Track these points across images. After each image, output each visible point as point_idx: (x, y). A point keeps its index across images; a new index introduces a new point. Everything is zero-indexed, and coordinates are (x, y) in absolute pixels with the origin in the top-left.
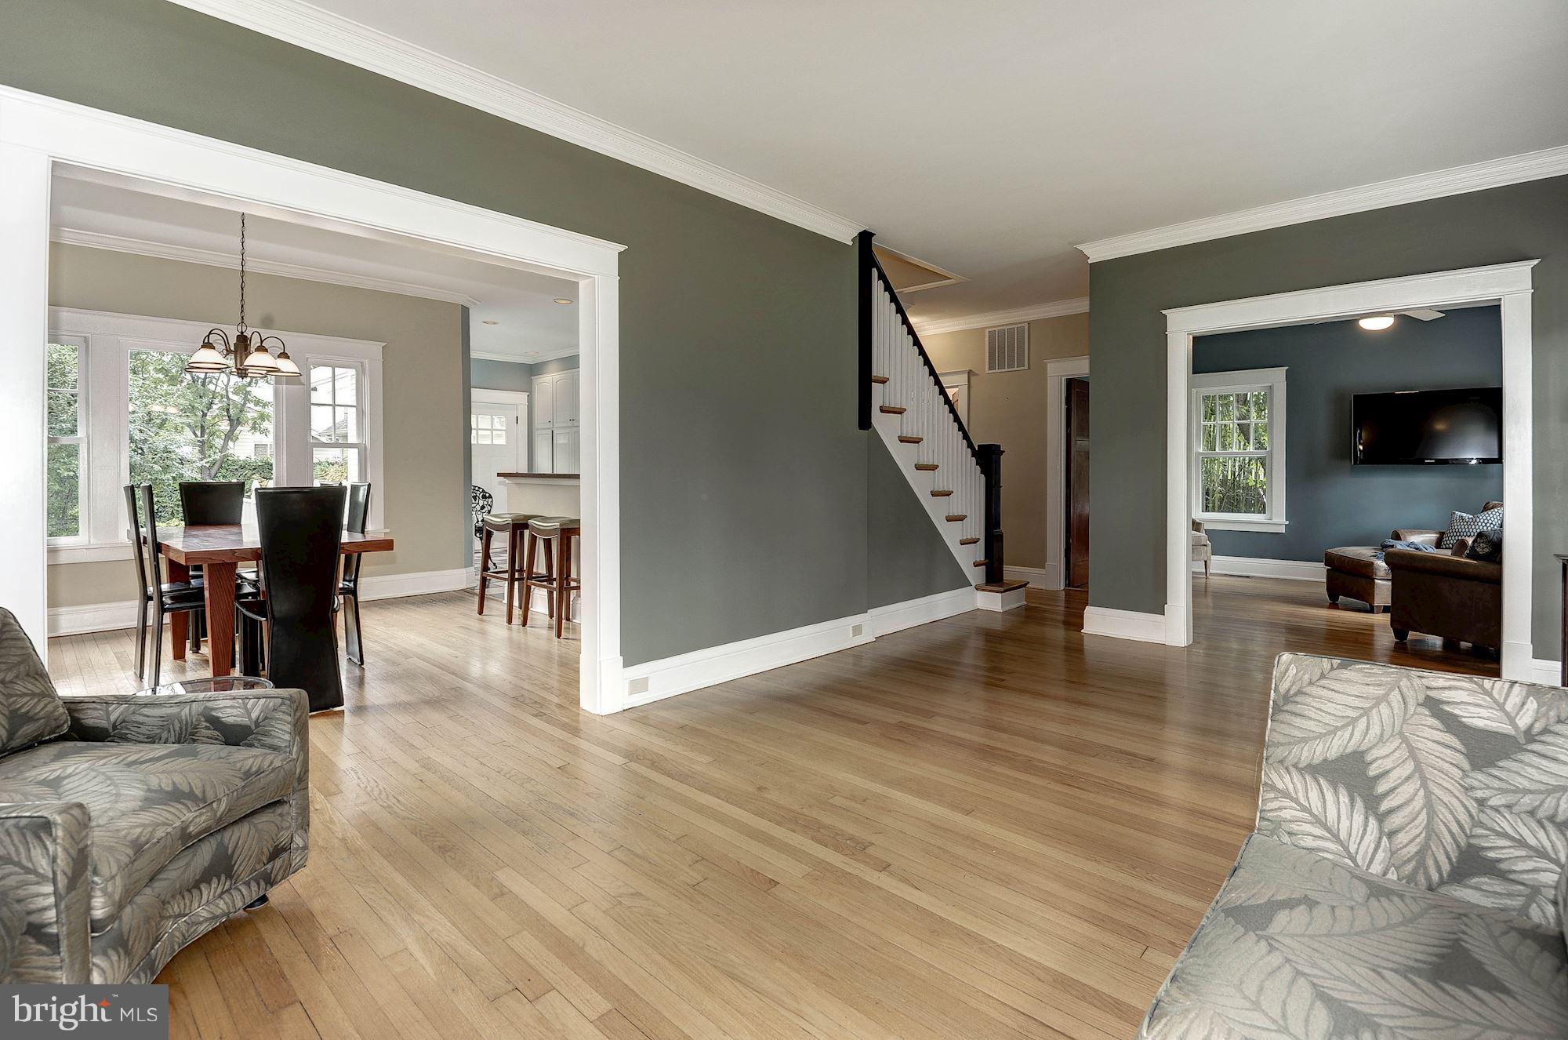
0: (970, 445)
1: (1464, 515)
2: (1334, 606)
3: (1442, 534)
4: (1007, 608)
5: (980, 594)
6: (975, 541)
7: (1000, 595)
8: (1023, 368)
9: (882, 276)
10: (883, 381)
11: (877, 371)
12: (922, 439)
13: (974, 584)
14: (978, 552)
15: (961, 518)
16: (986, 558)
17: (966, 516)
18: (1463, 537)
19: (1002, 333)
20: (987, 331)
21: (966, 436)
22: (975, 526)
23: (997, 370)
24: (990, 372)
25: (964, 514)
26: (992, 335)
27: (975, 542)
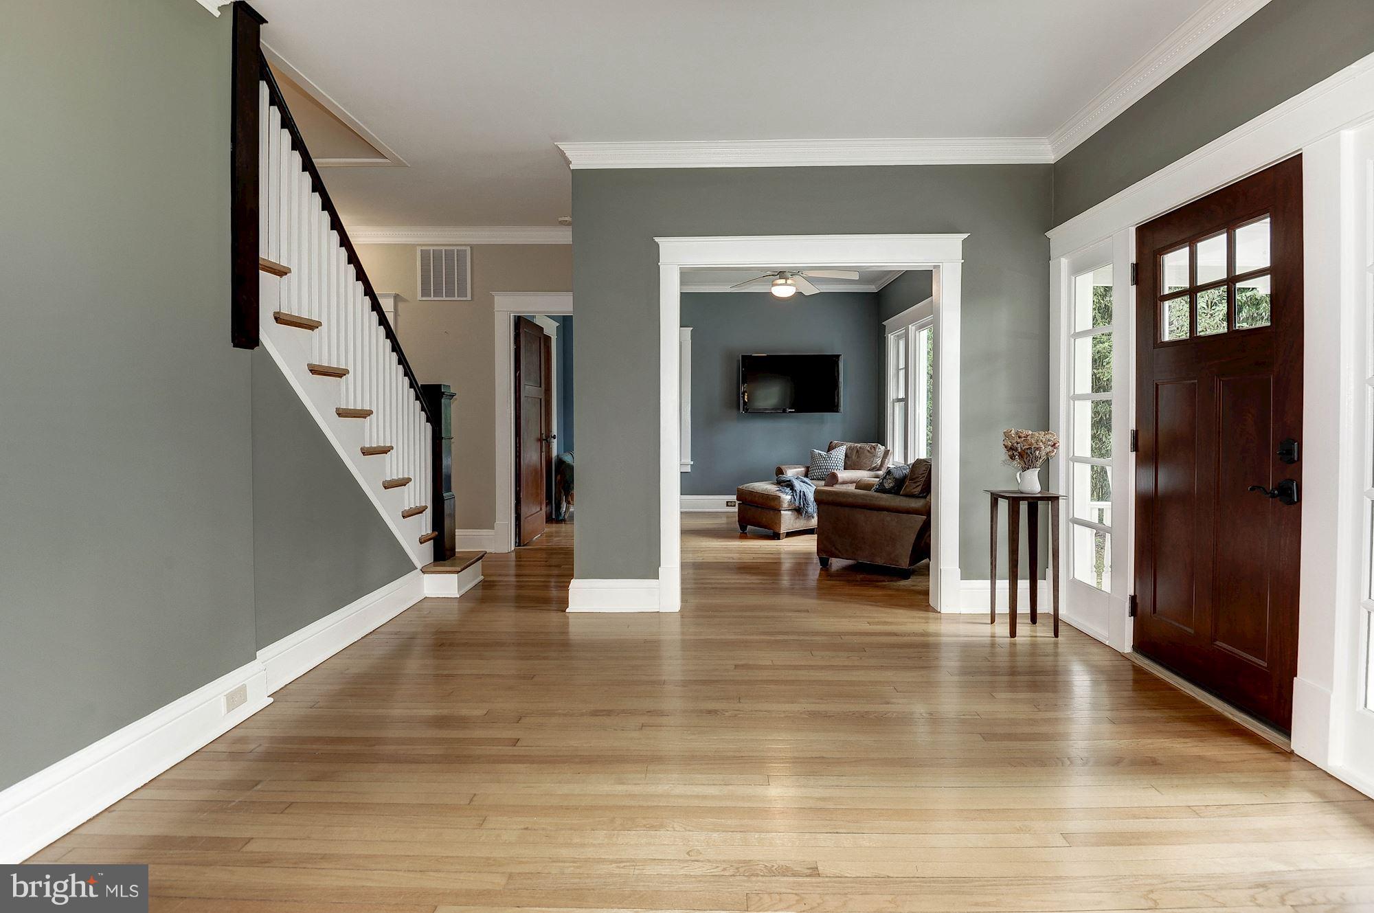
0: (413, 384)
1: (821, 452)
2: (744, 536)
3: (808, 468)
4: (463, 592)
5: (427, 578)
6: (419, 511)
7: (455, 576)
8: (465, 299)
9: (276, 99)
10: (281, 272)
11: (268, 251)
12: (348, 372)
13: (419, 565)
14: (424, 524)
15: (403, 482)
16: (434, 529)
17: (409, 480)
18: (835, 471)
19: (437, 255)
20: (419, 249)
21: (408, 373)
22: (419, 493)
23: (432, 298)
24: (424, 299)
25: (406, 476)
26: (425, 255)
27: (421, 512)
